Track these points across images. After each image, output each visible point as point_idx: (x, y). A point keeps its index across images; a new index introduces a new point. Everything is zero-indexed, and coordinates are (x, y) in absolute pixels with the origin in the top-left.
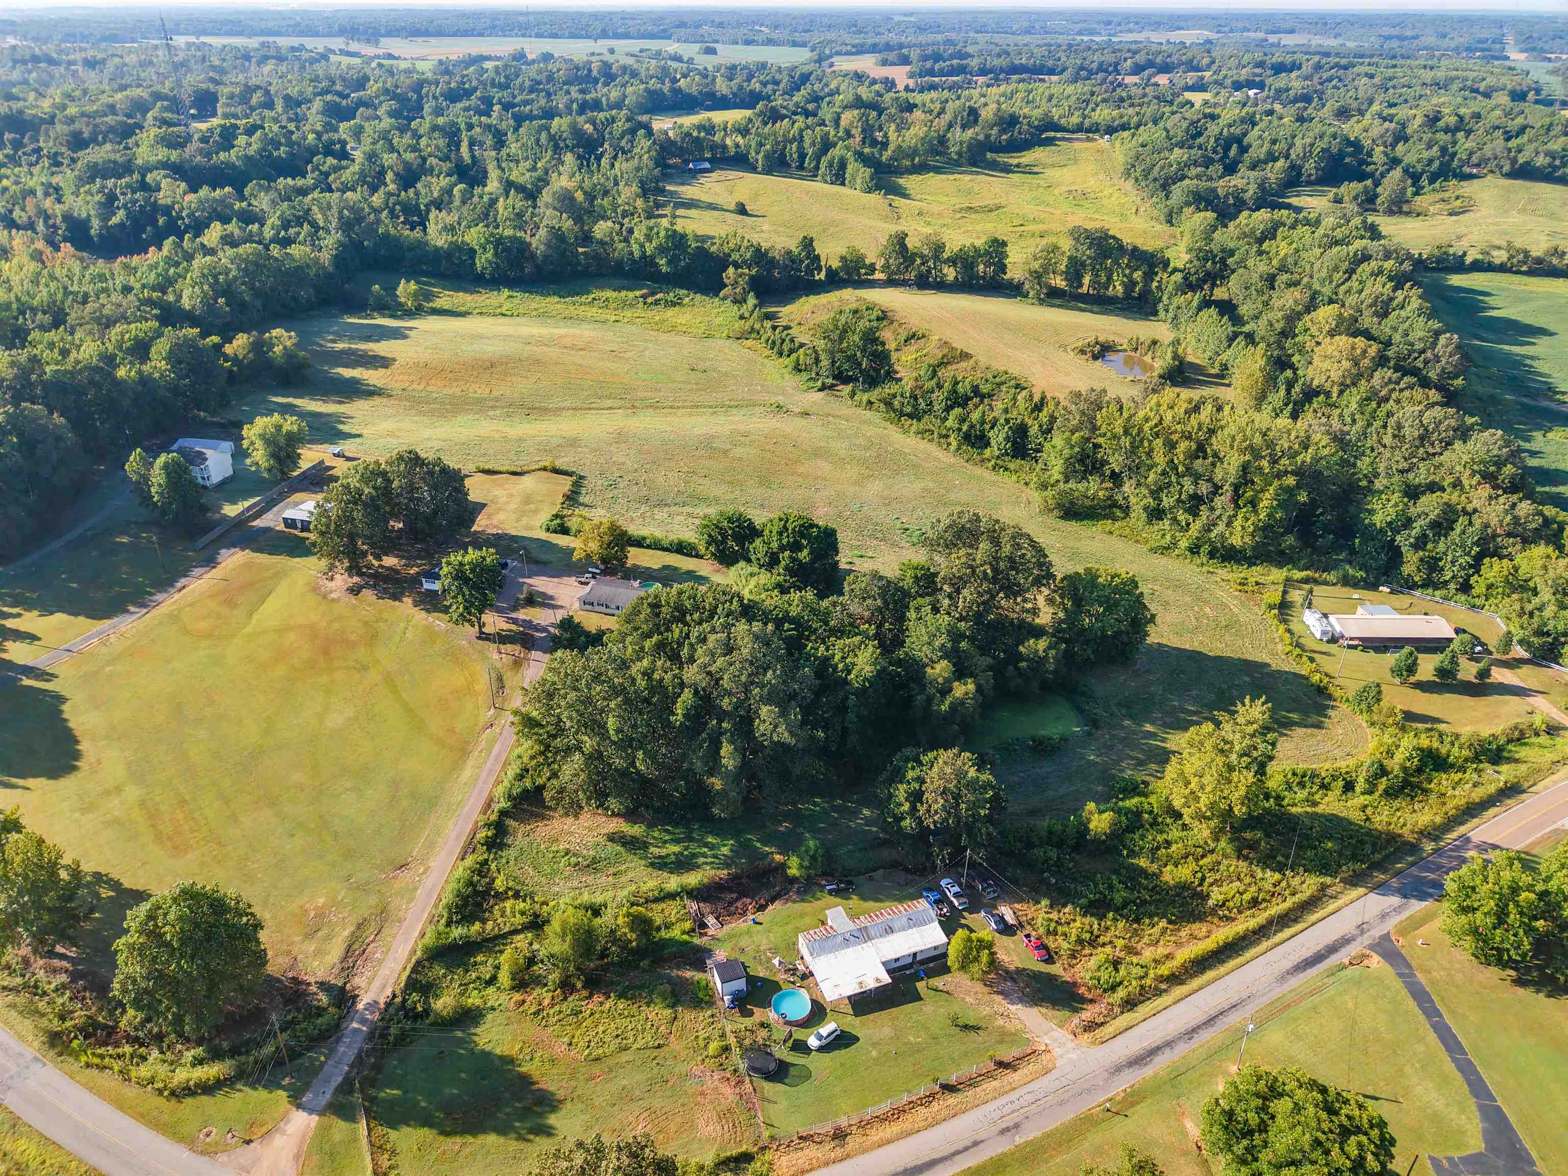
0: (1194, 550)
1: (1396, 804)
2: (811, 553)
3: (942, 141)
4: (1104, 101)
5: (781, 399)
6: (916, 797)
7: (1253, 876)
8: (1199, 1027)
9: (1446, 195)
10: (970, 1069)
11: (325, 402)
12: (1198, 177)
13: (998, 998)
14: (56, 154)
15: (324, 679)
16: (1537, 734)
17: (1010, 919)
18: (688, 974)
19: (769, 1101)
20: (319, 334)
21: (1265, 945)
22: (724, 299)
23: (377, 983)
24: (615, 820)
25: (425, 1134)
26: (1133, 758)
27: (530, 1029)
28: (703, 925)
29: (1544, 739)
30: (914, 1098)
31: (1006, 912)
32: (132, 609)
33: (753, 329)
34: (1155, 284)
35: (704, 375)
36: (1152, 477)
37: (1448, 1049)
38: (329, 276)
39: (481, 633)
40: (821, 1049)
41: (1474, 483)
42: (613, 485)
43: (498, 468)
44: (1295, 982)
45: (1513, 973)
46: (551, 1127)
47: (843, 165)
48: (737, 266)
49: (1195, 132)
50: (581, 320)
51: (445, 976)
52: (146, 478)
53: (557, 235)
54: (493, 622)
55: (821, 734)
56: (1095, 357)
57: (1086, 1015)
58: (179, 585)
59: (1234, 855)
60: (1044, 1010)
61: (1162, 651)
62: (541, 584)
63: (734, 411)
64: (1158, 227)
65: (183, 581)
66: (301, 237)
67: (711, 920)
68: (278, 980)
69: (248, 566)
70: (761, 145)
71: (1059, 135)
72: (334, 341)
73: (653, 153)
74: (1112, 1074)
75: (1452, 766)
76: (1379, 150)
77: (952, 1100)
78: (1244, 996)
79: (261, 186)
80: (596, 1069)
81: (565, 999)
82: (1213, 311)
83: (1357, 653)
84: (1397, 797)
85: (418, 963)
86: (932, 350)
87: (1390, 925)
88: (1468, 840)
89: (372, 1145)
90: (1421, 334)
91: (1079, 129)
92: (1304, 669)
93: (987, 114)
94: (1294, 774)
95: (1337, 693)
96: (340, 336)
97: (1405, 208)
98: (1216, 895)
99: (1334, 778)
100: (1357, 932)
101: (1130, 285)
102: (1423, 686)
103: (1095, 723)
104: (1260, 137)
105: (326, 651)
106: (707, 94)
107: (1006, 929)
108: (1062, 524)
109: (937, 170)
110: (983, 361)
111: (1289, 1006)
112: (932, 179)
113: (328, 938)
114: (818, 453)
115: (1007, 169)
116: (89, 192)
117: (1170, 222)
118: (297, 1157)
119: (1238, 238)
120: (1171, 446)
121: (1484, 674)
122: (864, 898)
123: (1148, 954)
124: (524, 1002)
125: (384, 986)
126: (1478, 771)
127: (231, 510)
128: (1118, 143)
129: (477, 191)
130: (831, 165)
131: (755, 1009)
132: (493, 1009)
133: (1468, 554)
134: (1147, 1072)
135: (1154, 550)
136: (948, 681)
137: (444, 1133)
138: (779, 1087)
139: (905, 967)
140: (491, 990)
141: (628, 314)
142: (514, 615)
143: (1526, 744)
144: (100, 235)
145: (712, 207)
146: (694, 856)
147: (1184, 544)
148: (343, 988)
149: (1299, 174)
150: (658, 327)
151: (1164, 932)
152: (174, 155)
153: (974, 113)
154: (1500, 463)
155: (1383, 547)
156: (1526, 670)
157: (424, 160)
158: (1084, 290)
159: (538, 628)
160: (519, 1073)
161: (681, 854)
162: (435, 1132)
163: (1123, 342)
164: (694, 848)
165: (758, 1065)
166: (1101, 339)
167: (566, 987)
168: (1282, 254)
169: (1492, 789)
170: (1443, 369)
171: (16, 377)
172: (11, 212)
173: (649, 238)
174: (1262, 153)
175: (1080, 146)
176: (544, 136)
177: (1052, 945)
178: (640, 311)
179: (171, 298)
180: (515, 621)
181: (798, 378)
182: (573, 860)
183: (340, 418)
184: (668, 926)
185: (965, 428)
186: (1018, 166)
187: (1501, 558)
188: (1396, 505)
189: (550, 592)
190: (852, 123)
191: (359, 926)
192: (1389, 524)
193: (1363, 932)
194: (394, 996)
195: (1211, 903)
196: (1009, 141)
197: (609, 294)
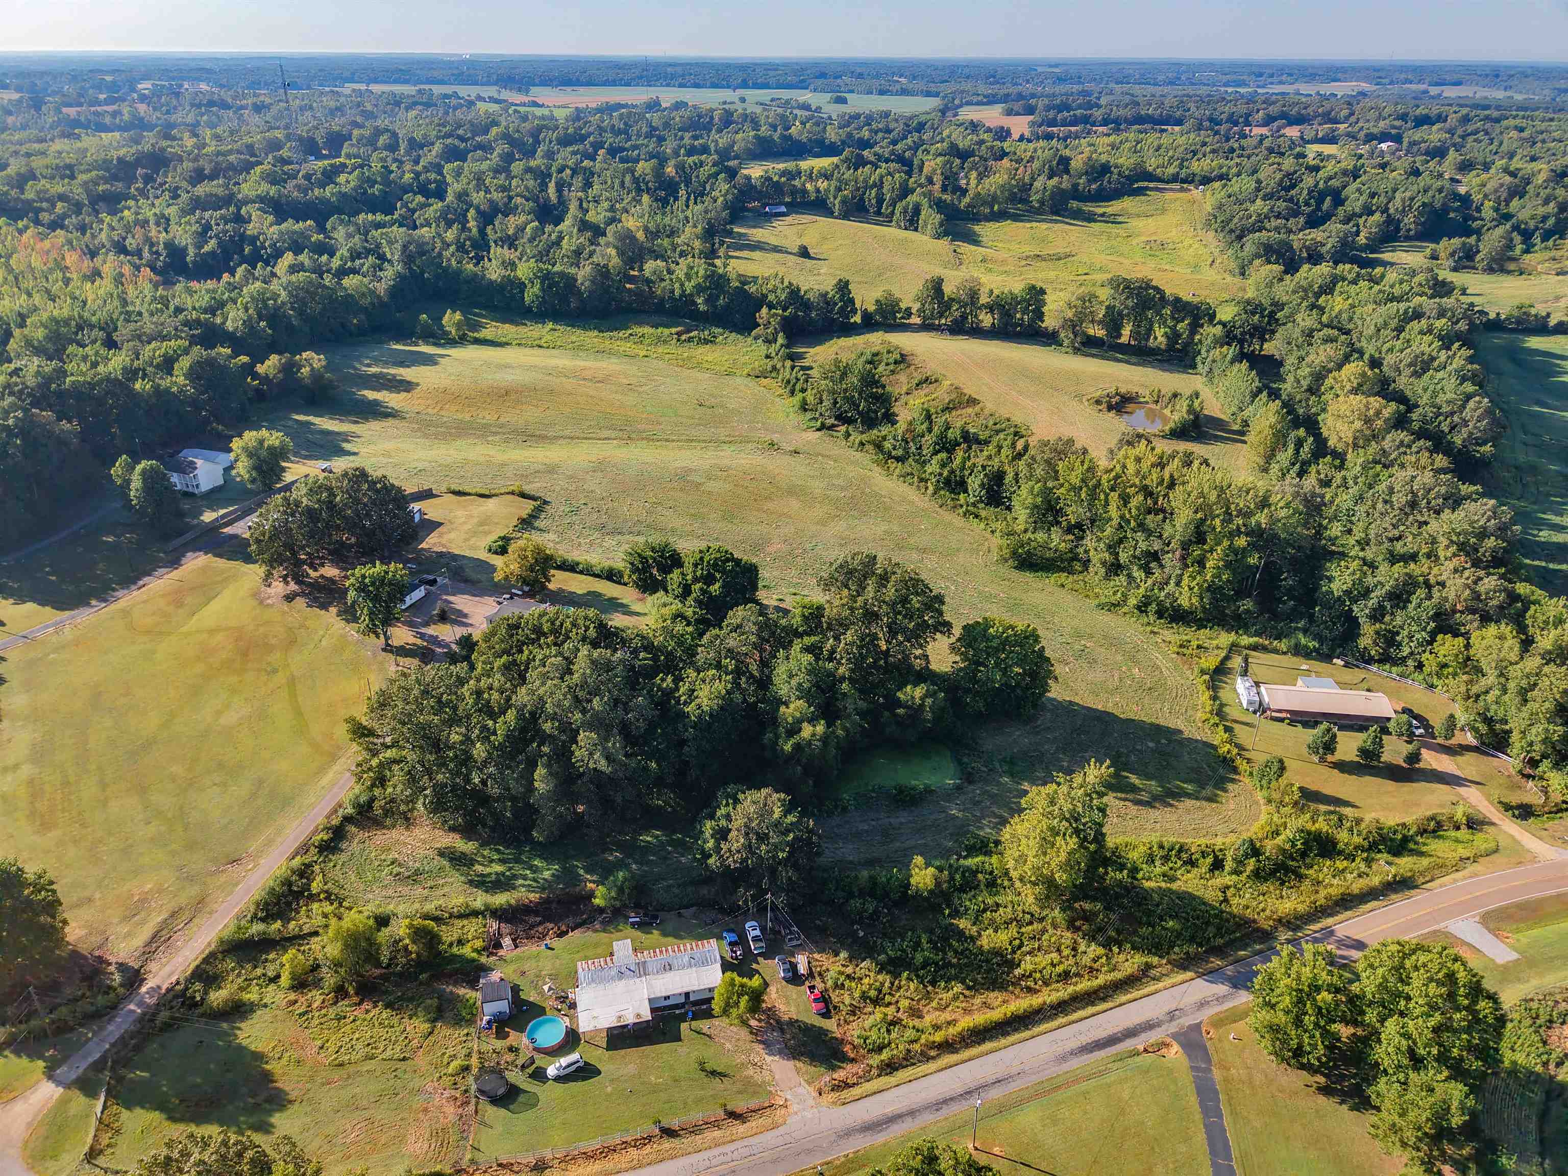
0: (1142, 608)
1: (1264, 888)
2: (723, 587)
3: (1026, 188)
4: (1213, 151)
5: (776, 437)
6: (722, 834)
7: (1074, 949)
8: (951, 1099)
9: (1559, 254)
10: (696, 1116)
11: (342, 421)
12: (1277, 229)
13: (759, 1048)
14: (177, 188)
15: (233, 679)
16: (1458, 828)
17: (802, 969)
18: (462, 991)
19: (486, 1125)
20: (358, 359)
21: (1061, 1020)
22: (756, 338)
23: (167, 969)
24: (452, 835)
25: (155, 1117)
26: (996, 816)
27: (290, 1029)
28: (498, 946)
29: (1463, 834)
30: (629, 1139)
31: (802, 962)
32: (94, 602)
33: (774, 368)
34: (1197, 337)
35: (709, 411)
36: (1109, 531)
37: (1213, 1152)
38: (382, 304)
39: (388, 645)
40: (558, 1079)
41: (1449, 554)
42: (575, 511)
43: (467, 489)
44: (1075, 1063)
45: (1322, 1080)
46: (273, 1126)
47: (917, 210)
48: (771, 306)
49: (1290, 182)
50: (611, 353)
51: (233, 970)
52: (128, 482)
53: (603, 272)
54: (401, 635)
55: (654, 765)
56: (1110, 408)
57: (840, 1075)
58: (141, 583)
59: (1064, 924)
60: (799, 1064)
61: (1069, 709)
62: (461, 602)
63: (726, 447)
64: (1229, 278)
65: (146, 579)
66: (365, 269)
67: (507, 941)
68: (85, 958)
69: (204, 569)
70: (839, 189)
71: (1152, 185)
72: (369, 366)
73: (730, 197)
74: (840, 1137)
75: (1340, 853)
76: (1488, 204)
77: (667, 1144)
78: (1014, 1071)
79: (342, 221)
80: (337, 1074)
81: (335, 1003)
82: (1245, 365)
83: (1284, 726)
84: (1266, 880)
85: (212, 955)
86: (942, 394)
87: (1205, 1015)
88: (1332, 933)
89: (100, 1121)
90: (1450, 396)
91: (1175, 179)
92: (1218, 737)
93: (1077, 163)
94: (1161, 847)
95: (1243, 766)
96: (376, 361)
97: (1512, 266)
98: (1027, 965)
99: (1204, 855)
100: (1167, 1018)
101: (1173, 337)
102: (1342, 767)
103: (969, 778)
104: (1358, 190)
105: (245, 654)
106: (816, 141)
107: (794, 978)
108: (1016, 575)
109: (1016, 218)
110: (990, 406)
111: (1059, 1087)
112: (1008, 227)
113: (143, 922)
114: (792, 491)
115: (1090, 218)
116: (188, 223)
117: (1243, 274)
118: (29, 1124)
119: (1295, 292)
120: (1125, 499)
121: (1414, 758)
122: (665, 934)
123: (929, 1019)
124: (296, 1002)
125: (172, 973)
126: (1369, 861)
127: (208, 517)
128: (1209, 193)
129: (548, 228)
130: (905, 211)
131: (512, 1033)
132: (266, 1006)
133: (1424, 629)
134: (880, 1138)
135: (1101, 606)
136: (799, 721)
137: (172, 1119)
138: (502, 1112)
139: (676, 1006)
140: (272, 987)
141: (661, 349)
142: (423, 630)
143: (1439, 837)
144: (194, 262)
145: (776, 249)
146: (515, 877)
147: (1133, 601)
148: (138, 971)
149: (1398, 229)
150: (684, 364)
151: (955, 998)
152: (273, 191)
153: (1065, 162)
154: (1483, 534)
155: (1339, 617)
156: (1469, 758)
157: (510, 198)
158: (1124, 339)
159: (440, 644)
160: (263, 1070)
161: (503, 874)
162: (164, 1116)
163: (1145, 394)
164: (518, 869)
165: (487, 1088)
166: (1123, 391)
167: (340, 992)
168: (1337, 309)
169: (1376, 881)
170: (1471, 433)
171: (39, 386)
172: (124, 239)
173: (688, 277)
174: (1358, 207)
175: (1173, 197)
176: (628, 178)
177: (835, 999)
178: (672, 348)
179: (218, 320)
180: (422, 636)
181: (801, 417)
182: (397, 870)
183: (346, 437)
184: (460, 942)
185: (945, 473)
186: (1103, 215)
187: (1456, 635)
188: (1353, 573)
189: (466, 611)
190: (934, 170)
191: (173, 915)
192: (1348, 593)
193: (1172, 1019)
194: (178, 983)
195: (1017, 972)
196: (1101, 190)
197: (647, 330)
